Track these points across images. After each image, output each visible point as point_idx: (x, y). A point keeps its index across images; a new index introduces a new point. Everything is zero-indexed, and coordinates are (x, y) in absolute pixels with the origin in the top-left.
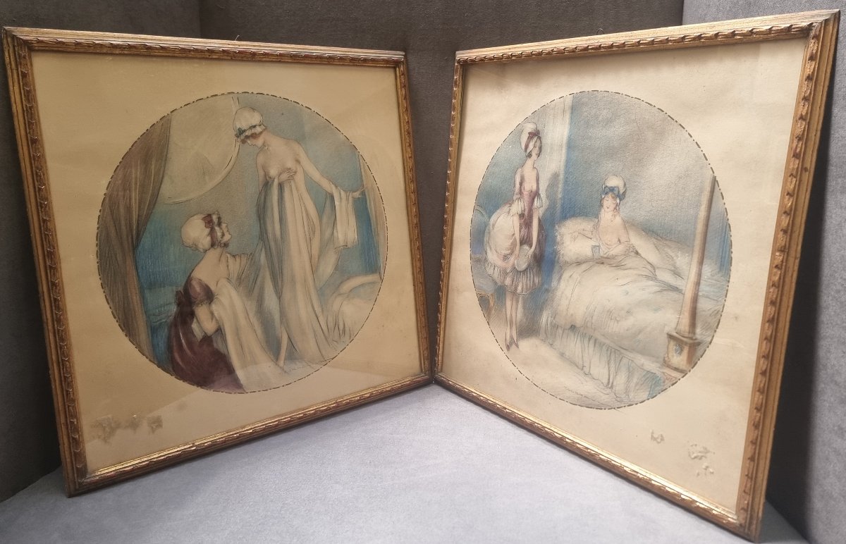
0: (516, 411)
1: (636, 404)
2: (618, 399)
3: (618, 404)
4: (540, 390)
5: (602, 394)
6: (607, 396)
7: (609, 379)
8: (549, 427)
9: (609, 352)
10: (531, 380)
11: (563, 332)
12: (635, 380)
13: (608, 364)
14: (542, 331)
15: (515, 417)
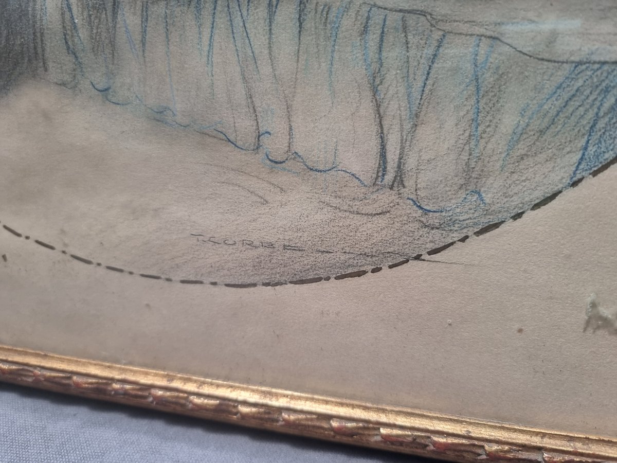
0: (33, 361)
1: (518, 216)
2: (434, 219)
3: (439, 238)
4: (101, 271)
5: (357, 220)
6: (382, 221)
7: (383, 155)
8: (164, 383)
9: (373, 38)
10: (59, 247)
11: (145, 19)
12: (509, 121)
13: (375, 91)
14: (53, 46)
15: (37, 380)
